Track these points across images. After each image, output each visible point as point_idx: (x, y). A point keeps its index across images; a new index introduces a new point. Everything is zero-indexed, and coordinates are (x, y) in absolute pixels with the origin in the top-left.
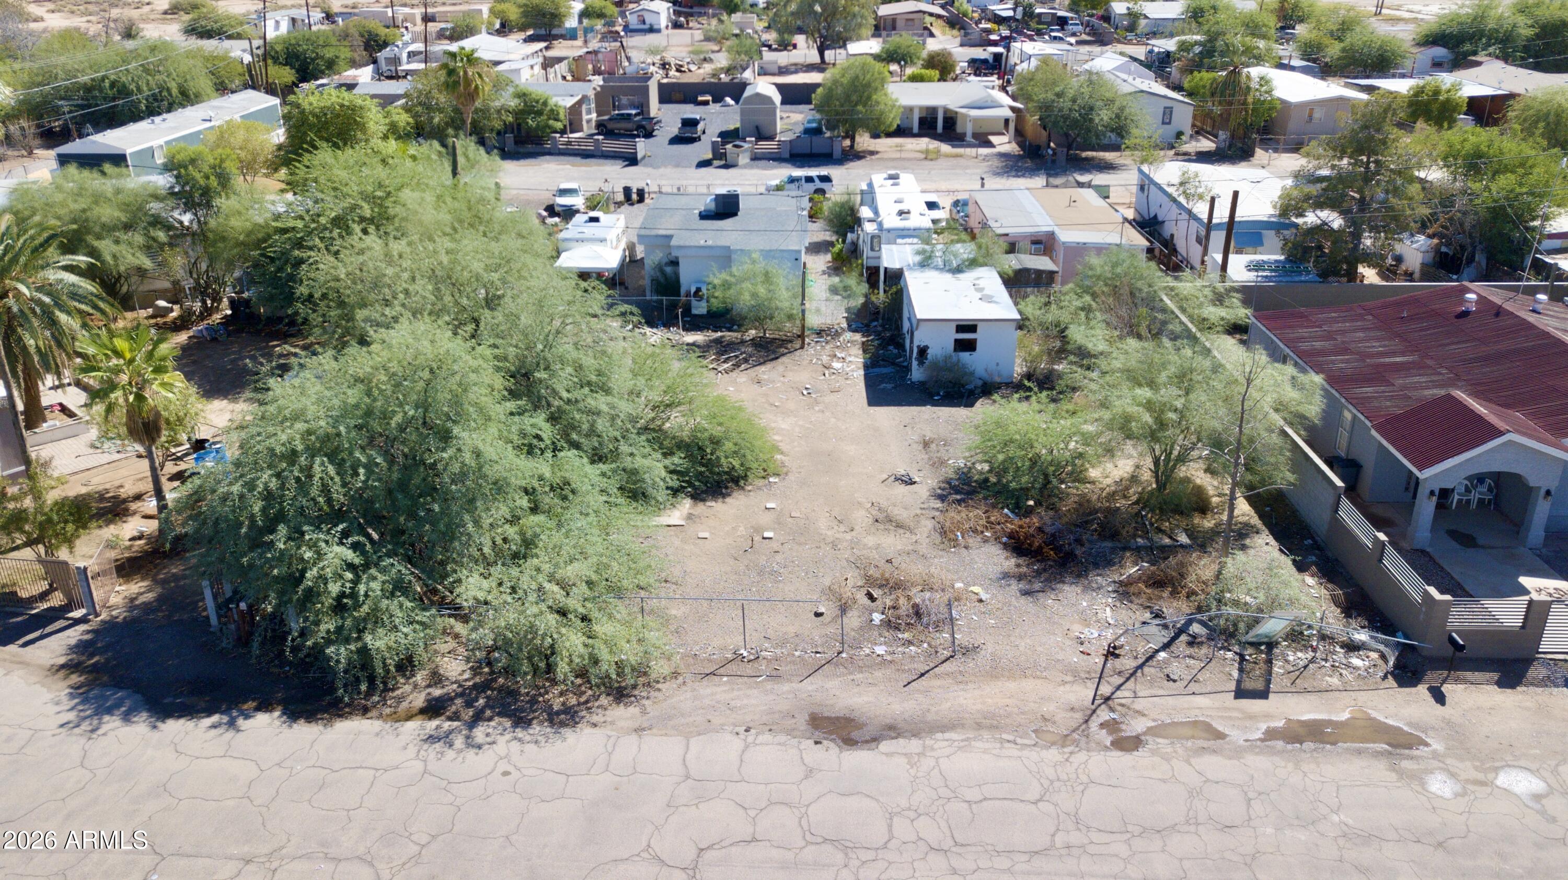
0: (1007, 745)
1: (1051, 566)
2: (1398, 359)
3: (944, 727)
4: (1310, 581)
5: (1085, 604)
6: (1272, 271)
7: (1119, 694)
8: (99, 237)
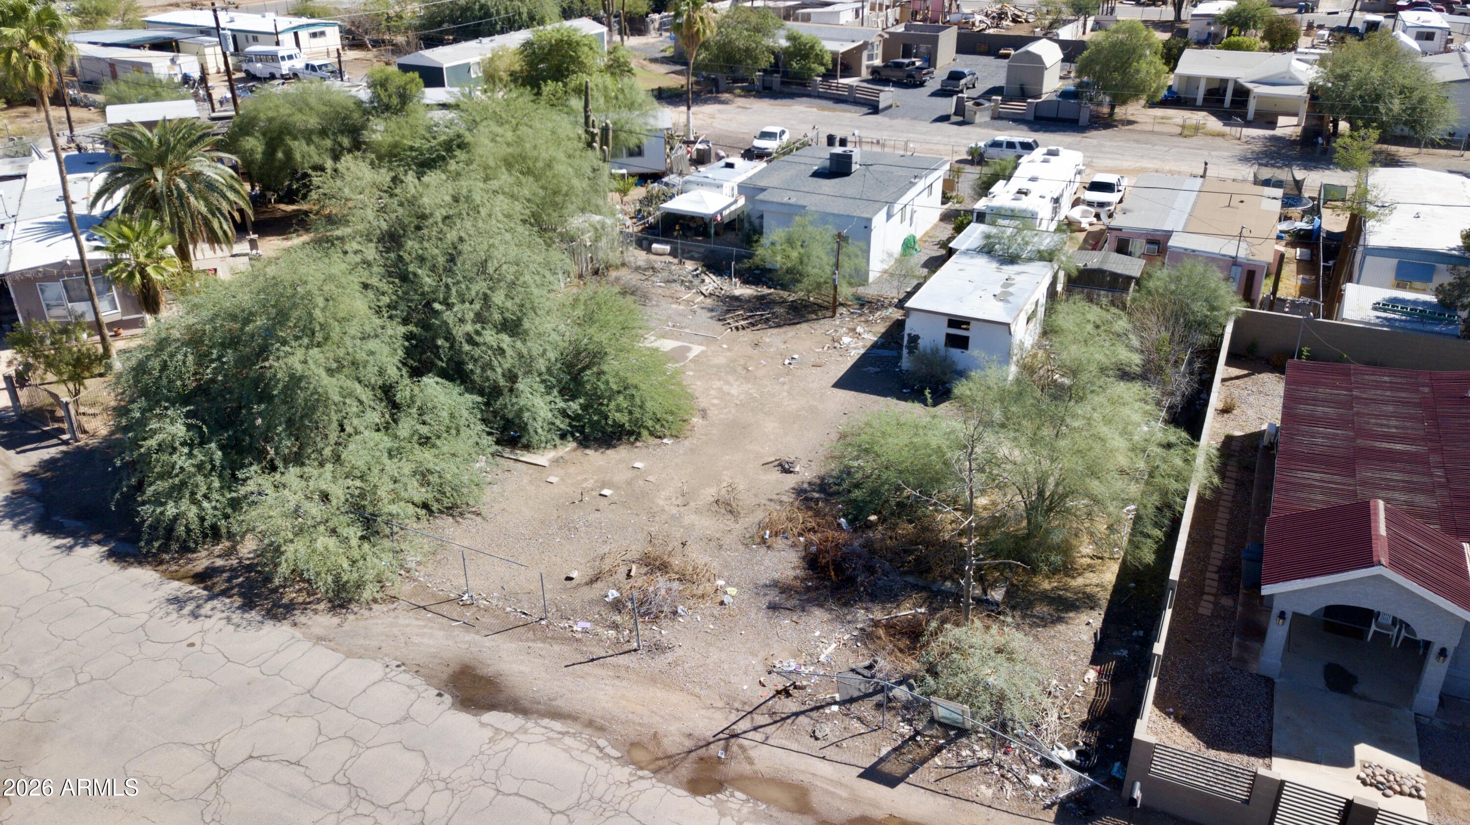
0: (593, 750)
1: (826, 587)
2: (1398, 447)
3: (556, 715)
4: (1092, 675)
5: (817, 633)
6: (1404, 314)
7: (750, 735)
8: (295, 138)
